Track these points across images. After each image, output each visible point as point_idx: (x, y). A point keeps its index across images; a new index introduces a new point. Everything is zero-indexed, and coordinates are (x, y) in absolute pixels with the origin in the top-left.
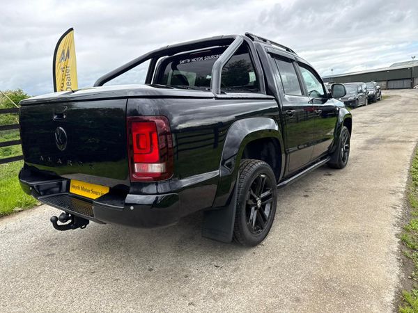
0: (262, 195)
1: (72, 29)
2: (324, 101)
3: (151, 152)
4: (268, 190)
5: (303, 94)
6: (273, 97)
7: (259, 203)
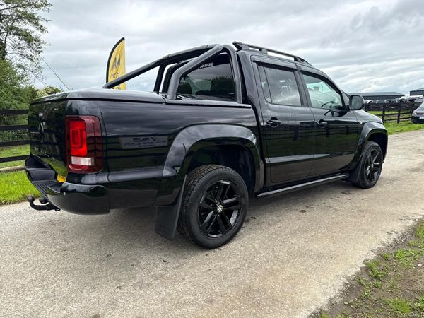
0: (225, 202)
1: (123, 39)
2: (342, 114)
3: (81, 147)
4: (234, 197)
5: (302, 105)
6: (250, 106)
7: (220, 208)
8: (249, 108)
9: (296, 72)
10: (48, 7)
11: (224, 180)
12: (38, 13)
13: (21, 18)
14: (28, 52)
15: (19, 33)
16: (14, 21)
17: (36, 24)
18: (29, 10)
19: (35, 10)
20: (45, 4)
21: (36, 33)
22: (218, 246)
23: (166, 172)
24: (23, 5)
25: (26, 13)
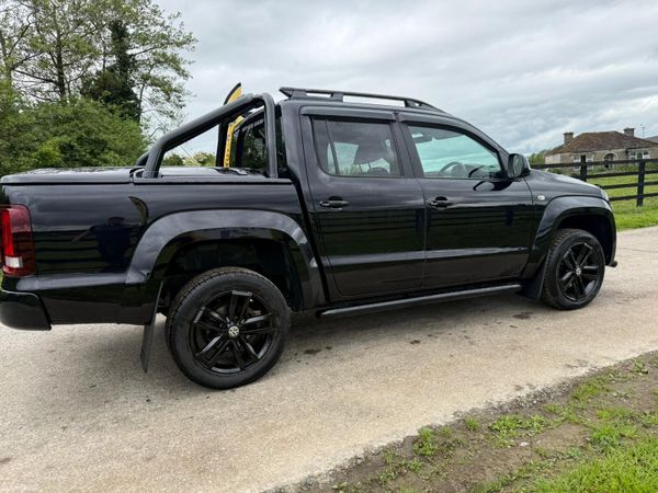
0: (244, 322)
1: (239, 85)
2: (501, 186)
3: (9, 245)
4: (264, 315)
5: (402, 174)
6: (289, 181)
7: (234, 331)
8: (289, 184)
9: (395, 125)
10: (192, 44)
11: (238, 290)
12: (181, 53)
13: (159, 62)
14: (168, 107)
15: (156, 83)
16: (152, 67)
17: (178, 69)
18: (169, 51)
19: (177, 50)
20: (188, 40)
21: (178, 81)
22: (233, 386)
23: (132, 277)
24: (162, 45)
25: (164, 55)
